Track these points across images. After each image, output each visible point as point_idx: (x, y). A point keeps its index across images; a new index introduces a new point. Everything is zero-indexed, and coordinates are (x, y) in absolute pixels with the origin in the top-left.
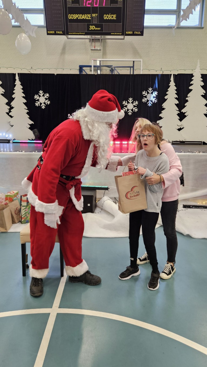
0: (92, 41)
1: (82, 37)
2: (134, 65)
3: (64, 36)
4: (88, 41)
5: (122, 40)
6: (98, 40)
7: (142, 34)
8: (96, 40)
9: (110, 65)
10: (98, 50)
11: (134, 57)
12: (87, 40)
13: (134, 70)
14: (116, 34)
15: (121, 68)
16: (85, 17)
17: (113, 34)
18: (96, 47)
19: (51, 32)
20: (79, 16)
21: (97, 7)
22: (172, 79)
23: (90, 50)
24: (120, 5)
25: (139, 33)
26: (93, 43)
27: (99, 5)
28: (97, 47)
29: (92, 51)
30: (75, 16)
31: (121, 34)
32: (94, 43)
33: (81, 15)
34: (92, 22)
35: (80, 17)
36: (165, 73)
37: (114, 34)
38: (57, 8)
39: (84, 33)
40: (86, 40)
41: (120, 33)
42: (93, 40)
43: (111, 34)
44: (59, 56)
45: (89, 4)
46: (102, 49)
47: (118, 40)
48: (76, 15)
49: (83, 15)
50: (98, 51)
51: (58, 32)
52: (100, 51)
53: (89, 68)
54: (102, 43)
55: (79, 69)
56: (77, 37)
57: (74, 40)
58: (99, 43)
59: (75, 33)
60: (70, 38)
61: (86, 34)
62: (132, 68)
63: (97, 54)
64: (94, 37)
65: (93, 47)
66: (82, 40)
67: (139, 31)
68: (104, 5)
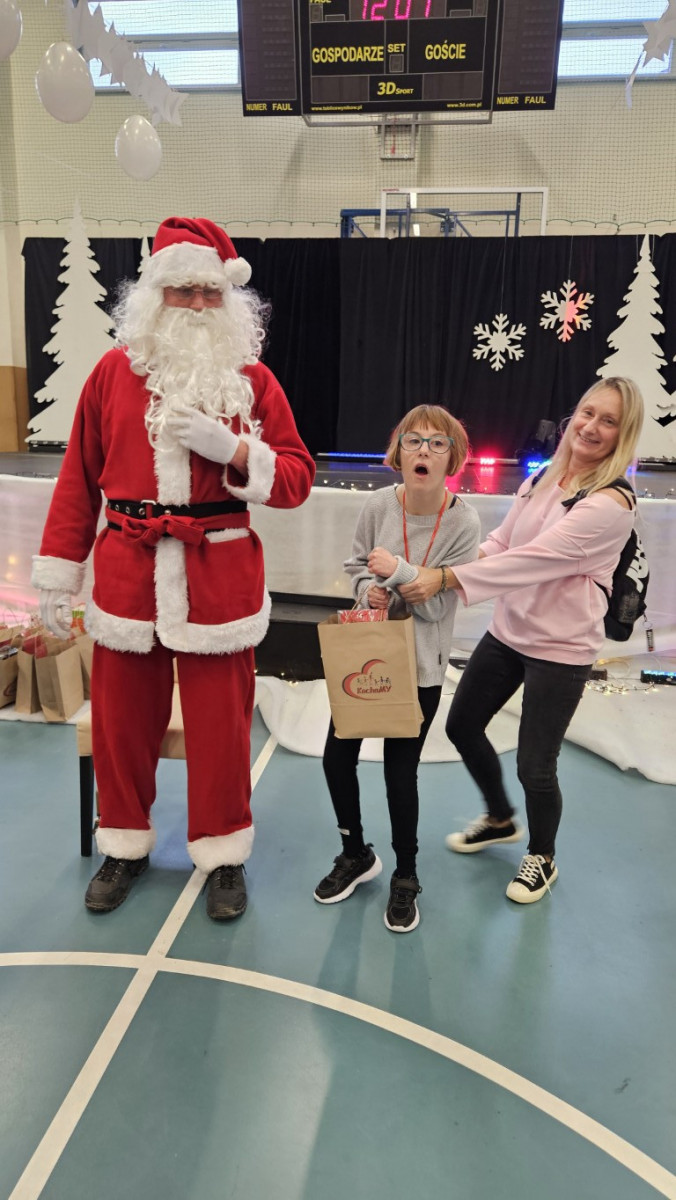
0: (386, 132)
1: (354, 120)
2: (518, 207)
3: (296, 117)
4: (372, 130)
5: (484, 126)
6: (407, 126)
7: (550, 104)
8: (400, 129)
9: (440, 207)
10: (403, 159)
11: (521, 180)
12: (370, 127)
13: (521, 222)
14: (462, 105)
15: (476, 218)
16: (366, 54)
17: (453, 106)
18: (396, 151)
19: (257, 107)
20: (345, 52)
21: (405, 21)
22: (645, 251)
23: (378, 160)
24: (480, 12)
25: (542, 100)
26: (390, 139)
27: (410, 16)
28: (400, 151)
29: (385, 163)
30: (332, 54)
31: (479, 105)
32: (392, 138)
33: (354, 49)
34: (388, 72)
35: (349, 54)
36: (625, 231)
37: (456, 105)
38: (277, 29)
39: (360, 108)
40: (366, 128)
41: (477, 102)
42: (389, 129)
43: (449, 106)
44: (279, 183)
45: (378, 12)
46: (416, 155)
47: (472, 127)
48: (338, 49)
49: (360, 49)
50: (404, 163)
51: (279, 107)
52: (412, 163)
53: (372, 219)
54: (419, 138)
55: (339, 221)
56: (339, 121)
57: (327, 128)
58: (408, 138)
59: (331, 108)
60: (316, 125)
61: (368, 109)
62: (513, 217)
63: (399, 172)
64: (393, 117)
65: (389, 151)
66: (354, 128)
67: (541, 95)
68: (427, 14)
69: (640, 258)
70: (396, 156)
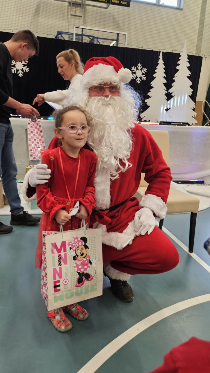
2: (118, 38)
5: (105, 9)
7: (128, 5)
8: (77, 5)
9: (91, 35)
10: (78, 16)
14: (101, 0)
18: (76, 13)
22: (161, 56)
25: (126, 3)
29: (72, 16)
31: (106, 1)
32: (74, 8)
40: (65, 2)
42: (73, 5)
44: (32, 18)
46: (83, 15)
47: (101, 9)
52: (81, 18)
53: (68, 36)
54: (83, 9)
55: (56, 34)
58: (80, 9)
63: (77, 20)
65: (73, 12)
69: (159, 59)
70: (76, 15)
